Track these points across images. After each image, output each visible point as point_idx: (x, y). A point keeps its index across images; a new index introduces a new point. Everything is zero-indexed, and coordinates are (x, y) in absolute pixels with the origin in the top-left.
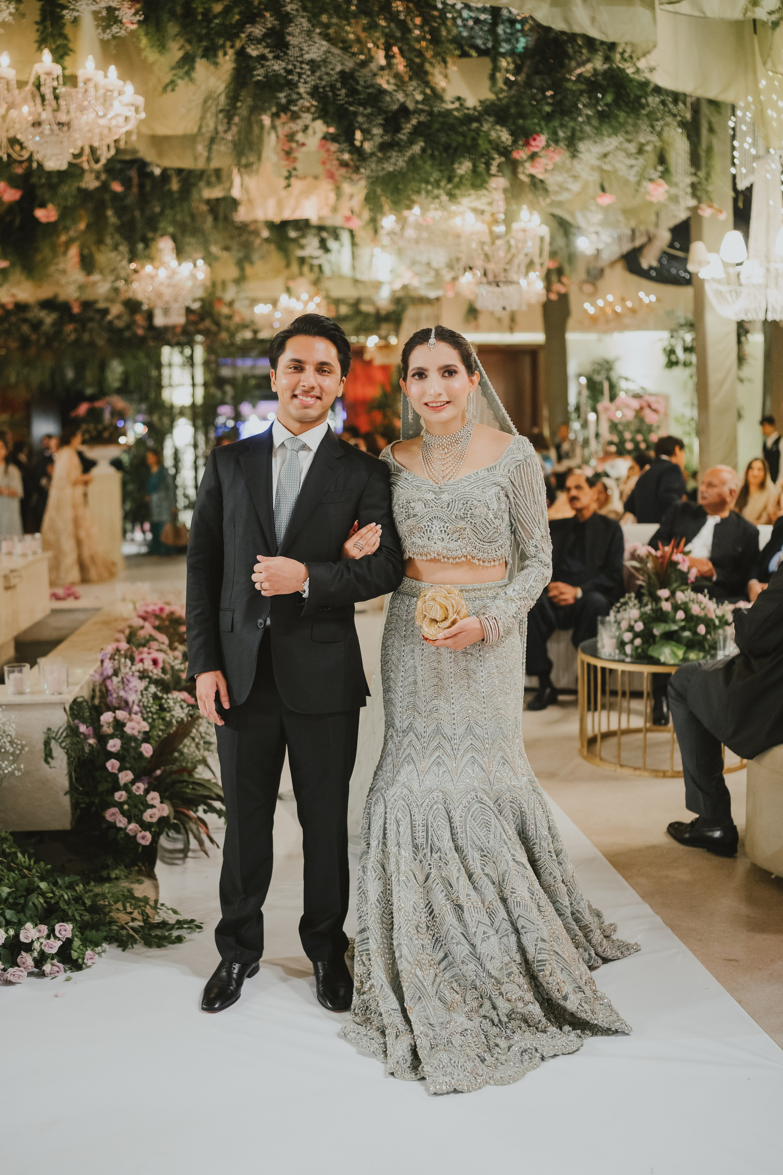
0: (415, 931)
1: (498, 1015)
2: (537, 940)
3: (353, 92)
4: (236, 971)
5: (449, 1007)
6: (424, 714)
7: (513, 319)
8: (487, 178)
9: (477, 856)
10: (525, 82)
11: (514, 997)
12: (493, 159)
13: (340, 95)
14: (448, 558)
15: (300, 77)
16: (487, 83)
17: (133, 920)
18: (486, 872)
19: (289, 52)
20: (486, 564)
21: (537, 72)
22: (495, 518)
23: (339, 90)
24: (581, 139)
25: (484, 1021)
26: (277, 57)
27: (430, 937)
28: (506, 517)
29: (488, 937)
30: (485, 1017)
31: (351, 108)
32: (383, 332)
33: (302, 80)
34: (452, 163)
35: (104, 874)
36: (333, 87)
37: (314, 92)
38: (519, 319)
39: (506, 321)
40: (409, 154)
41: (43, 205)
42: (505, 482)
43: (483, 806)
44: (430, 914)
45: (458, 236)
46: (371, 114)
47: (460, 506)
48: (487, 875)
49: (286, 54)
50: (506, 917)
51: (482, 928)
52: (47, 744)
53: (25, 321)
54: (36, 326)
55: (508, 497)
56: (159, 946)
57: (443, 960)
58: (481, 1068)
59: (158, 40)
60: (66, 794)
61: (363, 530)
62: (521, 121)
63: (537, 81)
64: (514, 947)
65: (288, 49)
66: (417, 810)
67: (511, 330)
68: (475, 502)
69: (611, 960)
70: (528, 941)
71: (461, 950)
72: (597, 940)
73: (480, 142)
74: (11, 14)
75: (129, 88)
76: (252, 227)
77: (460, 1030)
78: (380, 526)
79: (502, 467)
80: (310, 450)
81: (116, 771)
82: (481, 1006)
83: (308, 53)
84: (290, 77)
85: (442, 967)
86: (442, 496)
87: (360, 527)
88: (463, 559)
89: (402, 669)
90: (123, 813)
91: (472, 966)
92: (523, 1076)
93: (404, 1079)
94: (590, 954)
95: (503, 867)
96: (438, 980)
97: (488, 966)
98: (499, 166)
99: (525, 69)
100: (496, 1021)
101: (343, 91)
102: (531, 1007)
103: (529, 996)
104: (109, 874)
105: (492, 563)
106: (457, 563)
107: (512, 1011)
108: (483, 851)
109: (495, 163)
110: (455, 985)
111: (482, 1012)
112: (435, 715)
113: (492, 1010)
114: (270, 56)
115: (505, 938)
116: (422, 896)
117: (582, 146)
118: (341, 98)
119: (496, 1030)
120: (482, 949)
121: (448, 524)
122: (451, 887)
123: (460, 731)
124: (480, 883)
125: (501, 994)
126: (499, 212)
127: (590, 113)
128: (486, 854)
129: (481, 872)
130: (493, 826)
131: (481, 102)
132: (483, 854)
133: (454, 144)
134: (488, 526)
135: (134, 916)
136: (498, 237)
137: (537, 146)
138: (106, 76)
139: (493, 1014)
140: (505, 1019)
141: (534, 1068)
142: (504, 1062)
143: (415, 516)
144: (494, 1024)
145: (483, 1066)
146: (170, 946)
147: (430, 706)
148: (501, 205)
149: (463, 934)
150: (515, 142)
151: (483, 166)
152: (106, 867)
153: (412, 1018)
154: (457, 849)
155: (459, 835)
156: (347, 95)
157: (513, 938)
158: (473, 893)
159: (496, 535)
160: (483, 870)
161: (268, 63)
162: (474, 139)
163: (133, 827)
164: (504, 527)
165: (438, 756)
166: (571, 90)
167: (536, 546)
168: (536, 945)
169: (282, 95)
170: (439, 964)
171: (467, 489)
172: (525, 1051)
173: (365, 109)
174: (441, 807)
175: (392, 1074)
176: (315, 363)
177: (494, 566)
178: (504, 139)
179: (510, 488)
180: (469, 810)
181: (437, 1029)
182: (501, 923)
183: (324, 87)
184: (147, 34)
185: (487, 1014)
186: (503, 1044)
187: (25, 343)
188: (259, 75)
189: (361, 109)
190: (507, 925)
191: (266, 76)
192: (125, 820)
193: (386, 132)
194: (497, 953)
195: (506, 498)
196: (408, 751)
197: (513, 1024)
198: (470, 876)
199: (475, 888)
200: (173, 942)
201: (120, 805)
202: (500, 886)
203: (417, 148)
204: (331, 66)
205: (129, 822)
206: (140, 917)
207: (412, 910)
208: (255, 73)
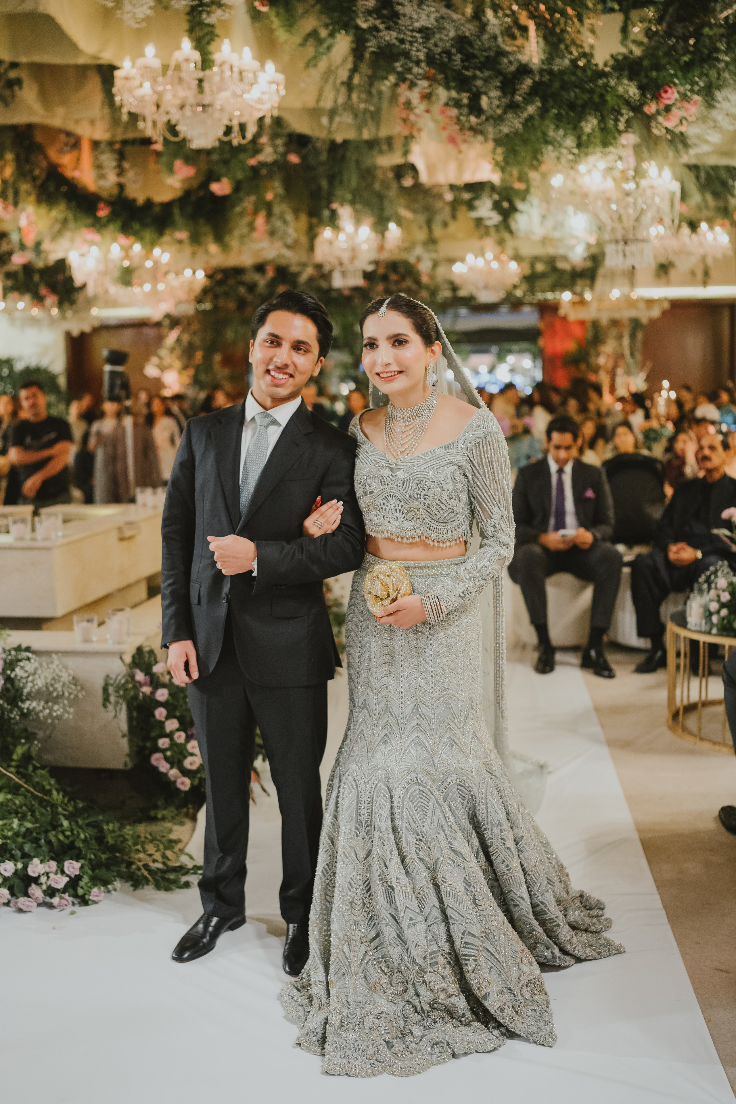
0: (349, 907)
1: (420, 1003)
2: (463, 934)
3: (468, 57)
4: (213, 924)
5: (372, 988)
6: (375, 691)
7: (706, 274)
8: (617, 135)
9: (412, 839)
10: (665, 32)
11: (436, 987)
12: (622, 115)
13: (455, 61)
14: (402, 538)
15: (412, 45)
16: (619, 36)
17: (154, 861)
18: (421, 856)
19: (400, 22)
20: (441, 545)
21: (680, 19)
22: (450, 499)
23: (455, 55)
24: (719, 88)
25: (407, 1007)
26: (388, 28)
27: (365, 914)
28: (464, 497)
29: (414, 924)
30: (409, 1003)
31: (467, 73)
32: (578, 289)
33: (414, 49)
34: (580, 121)
35: (152, 813)
36: (448, 53)
37: (431, 59)
38: (713, 273)
39: (700, 274)
40: (525, 115)
41: (218, 180)
42: (462, 460)
43: (421, 788)
44: (367, 892)
45: (586, 195)
46: (490, 77)
47: (414, 486)
48: (421, 859)
49: (396, 23)
50: (437, 904)
51: (409, 914)
52: (105, 689)
53: (242, 283)
54: (252, 287)
55: (466, 476)
56: (167, 889)
57: (374, 939)
58: (385, 1053)
59: (288, 20)
60: (124, 736)
61: (324, 508)
62: (654, 74)
63: (679, 29)
64: (444, 937)
65: (399, 18)
66: (363, 786)
67: (705, 284)
68: (429, 483)
69: (585, 960)
70: (456, 930)
71: (389, 933)
72: (565, 937)
73: (608, 98)
74: (151, 8)
75: (270, 66)
76: (435, 190)
77: (376, 1012)
78: (341, 503)
79: (460, 445)
80: (279, 425)
81: (163, 719)
82: (405, 991)
83: (417, 21)
84: (403, 46)
85: (373, 945)
86: (398, 473)
87: (323, 502)
88: (417, 539)
89: (359, 645)
90: (167, 759)
91: (398, 950)
92: (425, 1070)
93: (309, 1051)
94: (552, 953)
95: (436, 854)
96: (367, 958)
97: (414, 953)
98: (628, 121)
99: (668, 18)
100: (419, 1009)
101: (459, 56)
102: (454, 1000)
103: (454, 988)
104: (156, 814)
105: (448, 544)
106: (411, 543)
107: (435, 1001)
108: (419, 835)
109: (623, 120)
110: (383, 965)
111: (407, 998)
112: (385, 693)
113: (415, 997)
114: (381, 27)
115: (435, 926)
116: (361, 872)
117: (719, 95)
118: (455, 63)
119: (417, 1017)
120: (409, 934)
121: (402, 503)
122: (387, 868)
123: (408, 710)
124: (412, 867)
125: (424, 982)
126: (628, 170)
127: (727, 59)
128: (421, 838)
129: (415, 856)
130: (431, 811)
131: (612, 56)
132: (418, 837)
133: (579, 102)
134: (443, 507)
135: (155, 857)
136: (628, 194)
137: (669, 99)
138: (241, 58)
139: (416, 1001)
140: (427, 1008)
141: (439, 1063)
142: (414, 1051)
143: (371, 493)
144: (416, 1012)
145: (388, 1052)
146: (178, 890)
147: (379, 684)
148: (632, 161)
149: (392, 916)
150: (643, 95)
151: (612, 122)
152: (156, 807)
153: (332, 992)
154: (395, 830)
155: (396, 815)
156: (462, 61)
157: (442, 927)
158: (403, 877)
159: (452, 515)
160: (417, 854)
161: (381, 34)
162: (602, 96)
163: (174, 773)
164: (462, 508)
165: (386, 735)
166: (708, 36)
167: (494, 527)
168: (462, 938)
169: (397, 64)
170: (371, 942)
171: (422, 468)
172: (437, 1044)
173: (482, 72)
174: (383, 786)
175: (300, 1044)
176: (292, 340)
177: (450, 546)
178: (631, 93)
179: (468, 467)
180: (407, 791)
181: (352, 1007)
182: (431, 910)
183: (440, 54)
184: (278, 15)
185: (411, 1000)
186: (417, 1031)
187: (242, 304)
188: (372, 47)
189: (478, 73)
190: (436, 913)
191: (379, 47)
192: (168, 766)
193: (504, 94)
194: (422, 941)
195: (463, 478)
196: (361, 728)
197: (436, 1014)
198: (403, 859)
199: (407, 872)
200: (180, 887)
201: (163, 751)
202: (433, 871)
203: (531, 109)
204: (445, 32)
205: (172, 768)
206: (160, 859)
207: (347, 885)
208: (368, 44)
